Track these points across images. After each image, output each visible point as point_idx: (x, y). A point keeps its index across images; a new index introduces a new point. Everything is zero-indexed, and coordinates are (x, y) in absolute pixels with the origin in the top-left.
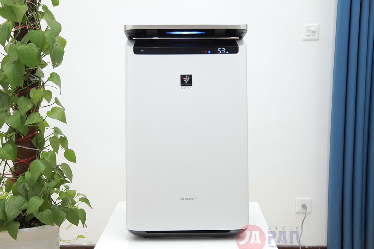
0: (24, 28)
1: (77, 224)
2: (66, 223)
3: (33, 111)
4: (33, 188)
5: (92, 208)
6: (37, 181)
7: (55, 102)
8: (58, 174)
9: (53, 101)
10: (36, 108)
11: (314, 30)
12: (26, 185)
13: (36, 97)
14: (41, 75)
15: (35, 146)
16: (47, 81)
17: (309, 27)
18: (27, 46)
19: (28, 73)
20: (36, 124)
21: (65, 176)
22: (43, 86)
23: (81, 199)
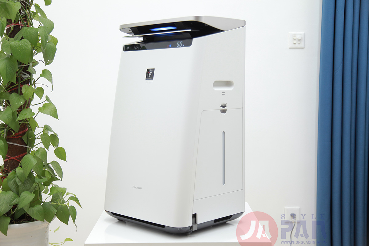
0: (17, 26)
1: (66, 223)
2: (56, 220)
3: (24, 108)
4: (24, 183)
5: (81, 207)
6: (28, 176)
7: (46, 100)
8: (48, 171)
9: (44, 98)
10: (27, 104)
11: (300, 39)
12: (17, 180)
13: (28, 93)
14: (33, 71)
15: (26, 143)
16: (39, 78)
17: (295, 35)
18: (20, 42)
19: (20, 70)
20: (27, 120)
21: (56, 173)
22: (34, 84)
23: (71, 198)
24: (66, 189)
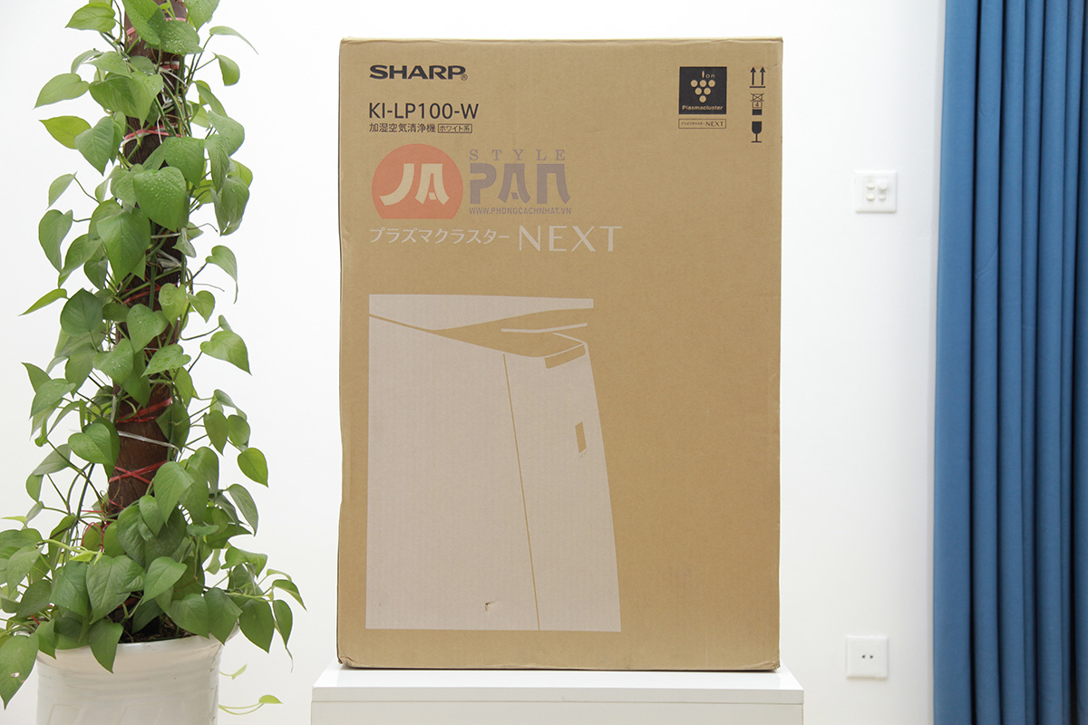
0: (152, 135)
1: (266, 646)
2: (239, 639)
3: (163, 346)
4: (159, 537)
5: (305, 608)
7: (220, 325)
8: (221, 511)
9: (214, 321)
10: (170, 335)
11: (883, 187)
12: (143, 527)
13: (174, 306)
14: (190, 251)
15: (166, 435)
16: (203, 268)
17: (870, 178)
18: (159, 172)
19: (155, 246)
20: (170, 378)
21: (241, 517)
22: (191, 283)
23: (279, 583)
24: (267, 557)
